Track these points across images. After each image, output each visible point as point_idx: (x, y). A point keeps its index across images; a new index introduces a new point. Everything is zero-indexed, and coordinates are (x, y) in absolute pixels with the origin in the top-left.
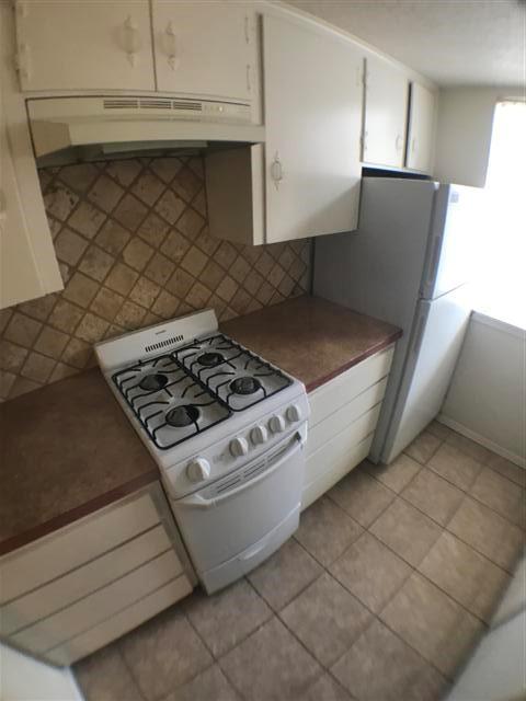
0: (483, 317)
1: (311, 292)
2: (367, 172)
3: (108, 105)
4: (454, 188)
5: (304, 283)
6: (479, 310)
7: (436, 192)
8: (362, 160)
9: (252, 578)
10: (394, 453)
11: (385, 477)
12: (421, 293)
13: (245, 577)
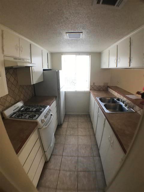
0: (67, 92)
1: (35, 95)
2: (44, 70)
3: (14, 59)
4: (60, 71)
5: (34, 93)
6: (66, 91)
7: (57, 72)
8: (43, 68)
9: (53, 154)
10: (63, 120)
11: (63, 126)
12: (58, 89)
13: (52, 155)
